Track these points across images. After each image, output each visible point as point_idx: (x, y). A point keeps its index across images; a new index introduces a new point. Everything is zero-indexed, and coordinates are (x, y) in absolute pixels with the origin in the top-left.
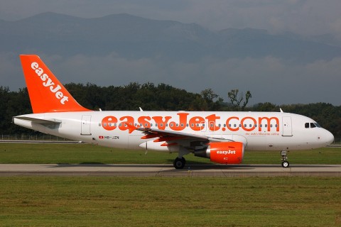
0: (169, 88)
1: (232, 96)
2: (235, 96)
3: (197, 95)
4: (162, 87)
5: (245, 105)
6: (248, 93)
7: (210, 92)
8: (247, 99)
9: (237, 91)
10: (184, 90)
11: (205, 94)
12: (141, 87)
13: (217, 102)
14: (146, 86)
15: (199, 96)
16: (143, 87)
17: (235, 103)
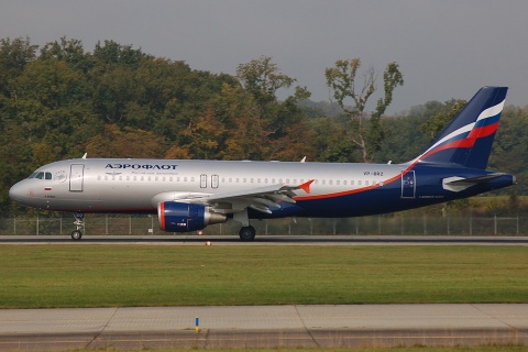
0: (132, 58)
1: (338, 81)
2: (348, 82)
3: (224, 78)
4: (110, 53)
5: (381, 109)
6: (393, 69)
7: (266, 67)
8: (388, 91)
9: (356, 64)
10: (180, 64)
11: (252, 77)
12: (38, 53)
13: (289, 103)
14: (56, 49)
15: (232, 82)
16: (45, 55)
17: (349, 102)
